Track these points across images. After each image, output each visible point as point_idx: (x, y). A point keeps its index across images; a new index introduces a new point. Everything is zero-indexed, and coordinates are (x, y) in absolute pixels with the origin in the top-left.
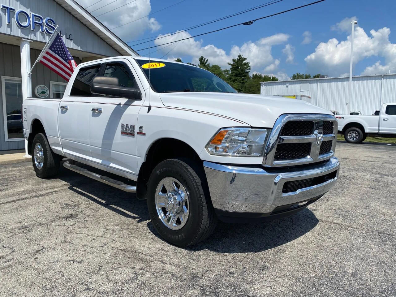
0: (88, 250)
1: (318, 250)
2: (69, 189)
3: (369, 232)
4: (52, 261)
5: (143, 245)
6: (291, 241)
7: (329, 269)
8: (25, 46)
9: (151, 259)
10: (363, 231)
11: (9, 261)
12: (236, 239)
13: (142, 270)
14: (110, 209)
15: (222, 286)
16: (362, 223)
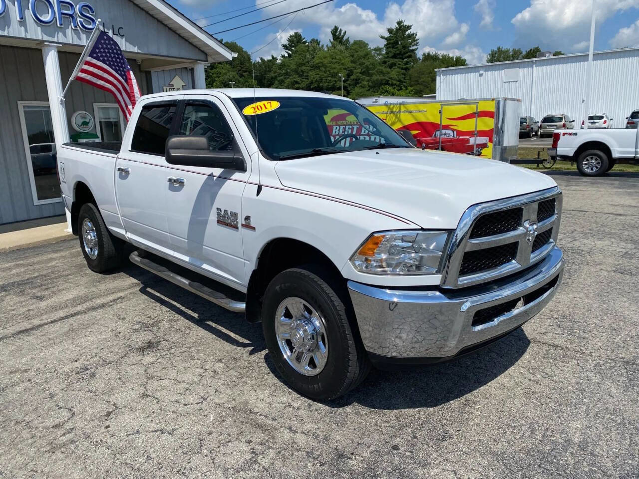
0: (182, 410)
1: (528, 400)
2: (140, 293)
3: (610, 361)
4: (130, 432)
5: (261, 397)
6: (485, 384)
7: (543, 436)
8: (50, 54)
9: (275, 424)
10: (599, 359)
11: (69, 432)
12: (400, 382)
13: (263, 446)
14: (206, 330)
15: (382, 473)
16: (599, 344)
